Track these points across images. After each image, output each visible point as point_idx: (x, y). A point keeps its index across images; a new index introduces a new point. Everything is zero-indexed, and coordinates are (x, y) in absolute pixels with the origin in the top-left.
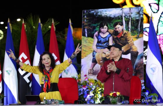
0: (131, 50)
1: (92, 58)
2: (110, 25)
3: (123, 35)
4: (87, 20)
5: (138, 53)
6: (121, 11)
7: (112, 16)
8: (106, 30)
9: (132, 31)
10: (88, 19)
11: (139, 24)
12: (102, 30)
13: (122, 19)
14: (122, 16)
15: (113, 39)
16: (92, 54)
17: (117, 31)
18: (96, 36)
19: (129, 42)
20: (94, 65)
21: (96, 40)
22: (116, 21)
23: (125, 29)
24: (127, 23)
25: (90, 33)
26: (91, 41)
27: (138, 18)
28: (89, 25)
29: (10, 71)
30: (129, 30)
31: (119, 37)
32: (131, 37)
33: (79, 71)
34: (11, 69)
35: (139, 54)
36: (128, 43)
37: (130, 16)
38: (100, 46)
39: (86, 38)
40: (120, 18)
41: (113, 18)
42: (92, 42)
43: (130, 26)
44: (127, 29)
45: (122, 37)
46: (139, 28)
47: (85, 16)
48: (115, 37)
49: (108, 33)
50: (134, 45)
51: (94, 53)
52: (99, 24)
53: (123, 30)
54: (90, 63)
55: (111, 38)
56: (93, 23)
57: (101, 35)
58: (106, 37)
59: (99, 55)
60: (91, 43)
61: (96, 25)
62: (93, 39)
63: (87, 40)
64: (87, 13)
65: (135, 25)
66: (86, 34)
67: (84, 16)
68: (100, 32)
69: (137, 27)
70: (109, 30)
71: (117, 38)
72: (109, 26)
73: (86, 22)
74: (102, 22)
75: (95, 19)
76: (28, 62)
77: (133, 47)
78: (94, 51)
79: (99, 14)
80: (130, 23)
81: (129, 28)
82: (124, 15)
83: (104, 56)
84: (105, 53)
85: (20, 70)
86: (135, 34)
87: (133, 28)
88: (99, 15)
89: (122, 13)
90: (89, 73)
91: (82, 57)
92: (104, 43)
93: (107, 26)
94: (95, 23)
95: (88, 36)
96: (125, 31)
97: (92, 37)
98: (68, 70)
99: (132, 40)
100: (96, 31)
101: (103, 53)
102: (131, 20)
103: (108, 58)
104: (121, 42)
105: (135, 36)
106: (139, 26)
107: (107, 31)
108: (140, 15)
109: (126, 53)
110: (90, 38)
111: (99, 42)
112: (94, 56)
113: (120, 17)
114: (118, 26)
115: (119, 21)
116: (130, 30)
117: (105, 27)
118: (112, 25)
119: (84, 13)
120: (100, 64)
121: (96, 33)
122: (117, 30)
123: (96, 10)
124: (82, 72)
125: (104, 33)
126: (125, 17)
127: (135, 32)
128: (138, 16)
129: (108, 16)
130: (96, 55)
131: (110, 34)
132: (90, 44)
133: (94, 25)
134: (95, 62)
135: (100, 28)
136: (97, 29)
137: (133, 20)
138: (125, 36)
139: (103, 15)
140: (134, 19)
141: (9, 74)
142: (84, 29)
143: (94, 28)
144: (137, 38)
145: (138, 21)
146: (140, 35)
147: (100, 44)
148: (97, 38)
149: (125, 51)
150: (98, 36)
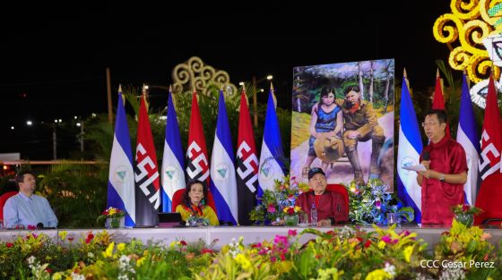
0: (373, 134)
1: (308, 147)
2: (339, 91)
3: (359, 108)
4: (300, 83)
5: (384, 138)
6: (357, 67)
7: (342, 77)
8: (332, 99)
9: (375, 100)
10: (303, 82)
11: (387, 90)
12: (325, 100)
13: (358, 80)
14: (358, 76)
15: (344, 115)
16: (308, 141)
17: (351, 102)
18: (315, 110)
19: (369, 119)
20: (312, 160)
21: (315, 118)
24: (367, 86)
25: (305, 105)
26: (306, 120)
27: (384, 79)
28: (304, 92)
29: (173, 172)
30: (369, 100)
31: (353, 111)
33: (286, 171)
34: (173, 169)
35: (386, 140)
36: (367, 121)
37: (371, 75)
38: (322, 128)
39: (298, 115)
40: (355, 79)
41: (344, 80)
42: (309, 121)
43: (371, 92)
44: (367, 98)
45: (357, 111)
46: (387, 96)
47: (298, 78)
48: (347, 112)
49: (334, 106)
50: (377, 124)
51: (313, 139)
52: (320, 90)
53: (359, 100)
54: (305, 156)
55: (340, 114)
56: (310, 89)
57: (324, 108)
58: (332, 112)
59: (319, 143)
61: (315, 92)
62: (309, 116)
63: (301, 117)
64: (301, 72)
65: (381, 90)
66: (299, 108)
67: (296, 78)
68: (322, 103)
69: (382, 95)
70: (337, 101)
71: (350, 114)
73: (300, 88)
75: (314, 82)
76: (202, 157)
77: (377, 128)
78: (312, 137)
79: (321, 73)
80: (371, 87)
81: (369, 96)
82: (361, 74)
83: (328, 144)
85: (189, 170)
86: (380, 105)
87: (377, 95)
88: (321, 75)
89: (359, 70)
90: (303, 174)
91: (292, 147)
92: (329, 122)
93: (334, 93)
94: (314, 89)
95: (303, 111)
96: (363, 102)
98: (268, 170)
99: (375, 116)
100: (315, 102)
102: (374, 82)
103: (334, 148)
104: (356, 119)
105: (380, 110)
106: (387, 93)
107: (334, 102)
108: (388, 73)
109: (365, 139)
110: (305, 115)
111: (319, 121)
112: (311, 145)
113: (355, 77)
114: (352, 93)
116: (371, 98)
117: (331, 94)
118: (342, 91)
119: (296, 72)
120: (321, 157)
121: (316, 106)
122: (351, 99)
123: (316, 67)
124: (291, 172)
125: (328, 106)
126: (363, 76)
127: (380, 102)
128: (384, 74)
129: (336, 75)
130: (315, 142)
131: (338, 106)
132: (305, 124)
133: (312, 92)
134: (313, 154)
135: (322, 96)
136: (317, 99)
137: (377, 82)
138: (363, 110)
139: (327, 75)
140: (379, 81)
141: (171, 177)
142: (296, 99)
143: (313, 97)
144: (383, 112)
145: (384, 83)
146: (388, 109)
147: (322, 125)
148: (317, 113)
149: (362, 135)
150: (318, 111)
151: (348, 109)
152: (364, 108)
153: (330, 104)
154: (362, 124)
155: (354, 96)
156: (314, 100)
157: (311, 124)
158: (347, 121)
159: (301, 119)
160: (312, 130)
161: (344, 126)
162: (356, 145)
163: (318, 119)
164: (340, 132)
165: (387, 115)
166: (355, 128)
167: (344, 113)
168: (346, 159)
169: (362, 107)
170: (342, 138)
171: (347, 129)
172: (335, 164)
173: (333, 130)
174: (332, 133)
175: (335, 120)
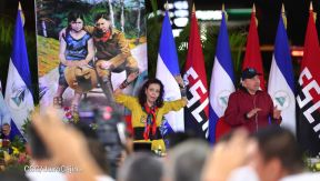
0: (127, 65)
2: (87, 17)
3: (111, 38)
4: (44, 5)
5: (138, 69)
7: (90, 2)
8: (81, 26)
9: (127, 30)
10: (47, 4)
12: (74, 25)
13: (108, 7)
14: (107, 3)
16: (57, 69)
17: (101, 30)
18: (63, 35)
19: (122, 49)
20: (64, 90)
21: (64, 44)
22: (98, 12)
23: (114, 27)
24: (118, 18)
25: (51, 30)
26: (54, 46)
27: (135, 9)
28: (50, 15)
31: (104, 40)
32: (125, 42)
36: (121, 52)
37: (122, 4)
38: (72, 56)
39: (44, 40)
40: (104, 6)
41: (92, 6)
42: (57, 47)
44: (119, 28)
45: (109, 40)
46: (139, 27)
48: (98, 40)
49: (84, 33)
50: (131, 55)
51: (62, 67)
52: (67, 14)
53: (110, 28)
54: (56, 85)
55: (90, 42)
56: (55, 12)
57: (73, 34)
58: (81, 39)
59: (70, 72)
61: (61, 16)
62: (58, 43)
63: (47, 42)
66: (45, 32)
68: (70, 28)
69: (134, 25)
70: (87, 27)
71: (101, 42)
73: (43, 10)
77: (130, 60)
78: (61, 64)
81: (120, 25)
83: (80, 73)
87: (129, 25)
91: (39, 74)
92: (79, 50)
93: (82, 18)
94: (59, 13)
95: (49, 36)
96: (115, 31)
97: (56, 37)
99: (128, 47)
100: (62, 27)
102: (125, 12)
103: (87, 77)
105: (133, 40)
107: (83, 29)
109: (118, 70)
110: (52, 40)
111: (69, 48)
112: (61, 73)
113: (104, 4)
114: (102, 20)
115: (102, 11)
116: (122, 28)
117: (79, 20)
118: (91, 18)
120: (73, 87)
121: (64, 31)
122: (101, 26)
125: (77, 32)
126: (113, 4)
127: (131, 32)
128: (135, 4)
130: (66, 70)
131: (88, 33)
132: (53, 50)
133: (57, 15)
134: (63, 84)
135: (69, 21)
136: (65, 23)
137: (128, 12)
138: (115, 40)
140: (130, 10)
142: (40, 22)
143: (59, 21)
144: (137, 43)
145: (135, 13)
146: (141, 40)
147: (72, 52)
148: (66, 40)
149: (116, 66)
150: (66, 37)
151: (98, 37)
152: (116, 38)
153: (79, 30)
154: (114, 55)
155: (104, 24)
156: (61, 25)
157: (59, 51)
158: (99, 50)
159: (47, 45)
161: (96, 56)
162: (110, 76)
163: (67, 46)
165: (139, 47)
166: (108, 58)
167: (94, 42)
168: (100, 90)
169: (113, 36)
170: (94, 67)
171: (99, 59)
172: (89, 94)
173: (84, 58)
174: (83, 61)
175: (86, 47)
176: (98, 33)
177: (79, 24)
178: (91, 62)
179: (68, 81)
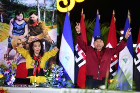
1: (8, 43)
2: (26, 13)
4: (2, 6)
6: (36, 2)
7: (28, 6)
8: (22, 18)
9: (47, 21)
10: (4, 5)
11: (53, 16)
12: (18, 17)
13: (37, 9)
14: (37, 7)
15: (29, 27)
16: (7, 39)
17: (33, 20)
18: (12, 22)
19: (43, 31)
20: (10, 51)
21: (12, 27)
22: (32, 11)
23: (40, 19)
24: (42, 14)
25: (5, 19)
26: (6, 27)
27: (52, 10)
28: (5, 11)
32: (45, 27)
36: (42, 32)
37: (45, 7)
38: (16, 33)
39: (1, 24)
40: (35, 8)
41: (29, 8)
42: (8, 28)
43: (45, 17)
44: (42, 19)
45: (37, 26)
46: (53, 20)
48: (31, 25)
50: (48, 34)
51: (10, 39)
52: (15, 11)
53: (38, 20)
54: (6, 48)
55: (26, 26)
56: (8, 9)
57: (17, 22)
58: (22, 25)
59: (14, 41)
60: (6, 29)
61: (11, 12)
62: (9, 26)
63: (3, 25)
65: (50, 16)
66: (2, 20)
68: (16, 19)
69: (51, 19)
70: (25, 18)
72: (24, 14)
73: (2, 8)
74: (17, 9)
75: (10, 6)
78: (10, 37)
80: (45, 14)
81: (43, 18)
82: (39, 6)
83: (19, 42)
84: (21, 40)
86: (49, 24)
87: (48, 19)
88: (15, 3)
89: (38, 3)
90: (4, 58)
92: (20, 30)
93: (23, 14)
94: (11, 10)
95: (4, 22)
96: (40, 21)
97: (8, 23)
99: (47, 30)
100: (12, 18)
101: (19, 39)
102: (46, 11)
104: (36, 30)
105: (50, 26)
106: (53, 18)
107: (23, 19)
108: (54, 7)
110: (5, 24)
111: (15, 29)
112: (9, 41)
113: (35, 7)
114: (33, 15)
115: (34, 11)
116: (44, 20)
117: (21, 15)
118: (28, 14)
120: (15, 49)
121: (12, 20)
125: (19, 21)
126: (40, 7)
127: (49, 22)
128: (52, 8)
129: (24, 4)
130: (12, 41)
131: (25, 22)
133: (9, 12)
134: (10, 47)
135: (16, 15)
136: (13, 16)
137: (48, 12)
138: (40, 26)
139: (19, 3)
143: (10, 14)
144: (51, 28)
145: (52, 13)
146: (54, 26)
147: (16, 31)
148: (13, 24)
150: (14, 23)
151: (31, 24)
152: (41, 25)
153: (21, 20)
154: (39, 33)
155: (35, 17)
156: (11, 17)
157: (9, 30)
158: (31, 30)
159: (3, 26)
160: (10, 34)
161: (29, 33)
163: (14, 28)
164: (27, 36)
165: (53, 30)
166: (35, 35)
167: (29, 26)
169: (39, 24)
171: (31, 35)
173: (23, 35)
174: (22, 36)
175: (24, 29)
176: (31, 22)
177: (21, 16)
178: (26, 37)
179: (13, 46)
